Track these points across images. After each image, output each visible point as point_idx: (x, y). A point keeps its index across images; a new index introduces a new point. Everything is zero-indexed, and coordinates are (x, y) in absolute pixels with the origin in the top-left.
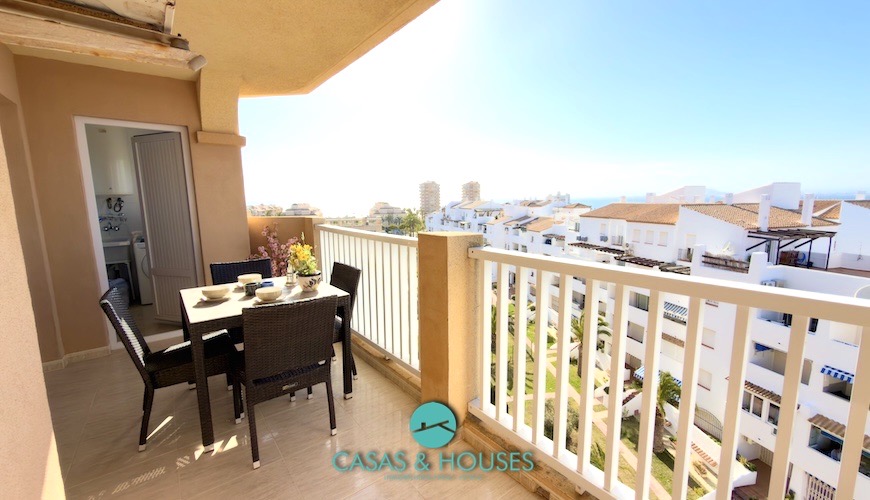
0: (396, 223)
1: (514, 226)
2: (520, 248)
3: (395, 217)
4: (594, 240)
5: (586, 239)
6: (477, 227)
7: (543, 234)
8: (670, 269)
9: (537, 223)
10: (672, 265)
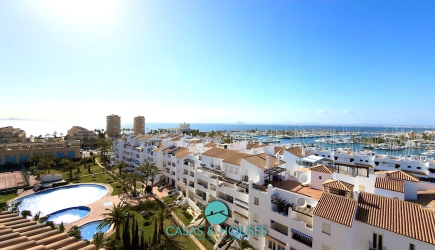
0: (90, 141)
1: (168, 152)
2: (171, 164)
3: (89, 137)
4: (208, 166)
5: (205, 165)
6: (147, 151)
7: (183, 159)
8: (240, 185)
9: (179, 151)
10: (240, 183)
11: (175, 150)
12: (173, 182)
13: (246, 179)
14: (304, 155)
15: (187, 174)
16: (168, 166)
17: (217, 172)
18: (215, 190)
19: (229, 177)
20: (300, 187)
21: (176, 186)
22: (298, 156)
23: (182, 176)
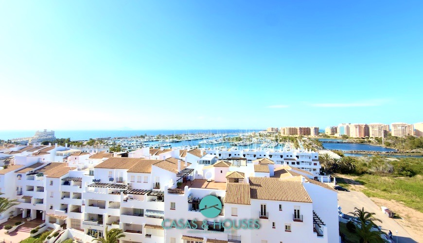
2: (35, 189)
4: (105, 180)
5: (99, 181)
7: (61, 178)
8: (151, 194)
9: (51, 168)
10: (151, 192)
11: (43, 168)
12: (39, 214)
13: (157, 186)
14: (202, 155)
15: (69, 197)
16: (27, 193)
17: (119, 187)
18: (118, 207)
19: (136, 188)
20: (206, 183)
21: (46, 217)
22: (199, 156)
23: (58, 202)
